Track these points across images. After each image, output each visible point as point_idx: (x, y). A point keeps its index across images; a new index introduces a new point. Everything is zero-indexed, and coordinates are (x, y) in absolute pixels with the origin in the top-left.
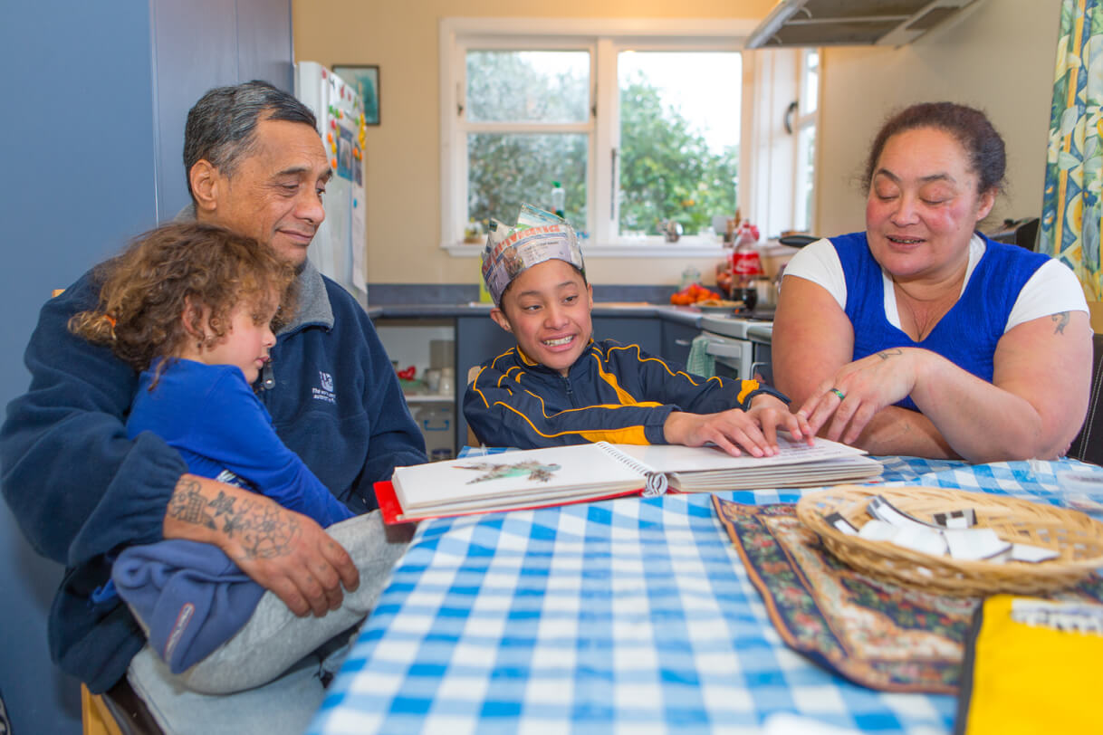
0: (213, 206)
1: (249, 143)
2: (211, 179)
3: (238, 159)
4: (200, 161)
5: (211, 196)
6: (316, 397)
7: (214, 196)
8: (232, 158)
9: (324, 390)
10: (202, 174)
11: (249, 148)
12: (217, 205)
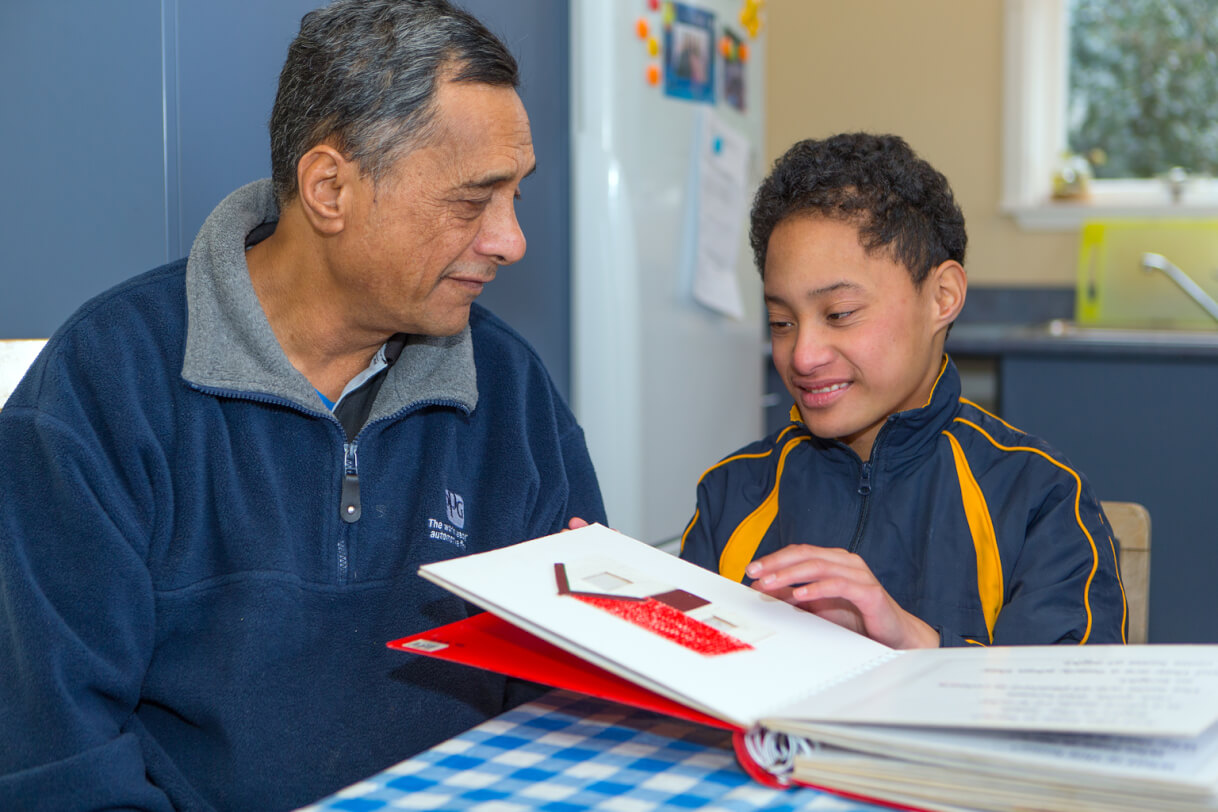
0: (339, 225)
1: (422, 123)
2: (340, 181)
3: (396, 150)
4: (319, 148)
5: (336, 208)
6: (433, 535)
7: (342, 210)
8: (388, 147)
9: (450, 523)
10: (321, 169)
11: (422, 131)
12: (345, 223)
